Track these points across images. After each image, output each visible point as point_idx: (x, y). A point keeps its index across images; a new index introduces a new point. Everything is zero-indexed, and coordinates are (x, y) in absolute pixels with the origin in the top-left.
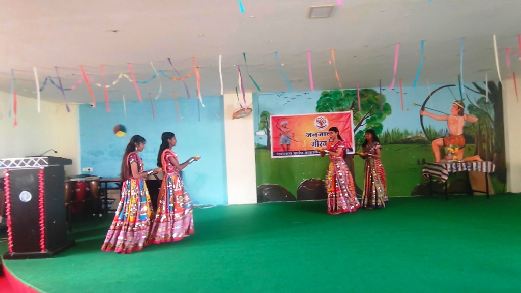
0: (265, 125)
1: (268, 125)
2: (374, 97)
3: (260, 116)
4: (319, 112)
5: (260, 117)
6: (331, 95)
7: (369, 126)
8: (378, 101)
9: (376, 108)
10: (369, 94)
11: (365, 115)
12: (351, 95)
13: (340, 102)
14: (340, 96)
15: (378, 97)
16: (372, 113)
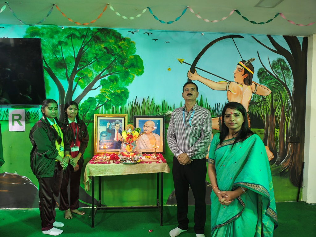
2: (116, 43)
6: (43, 34)
7: (105, 90)
8: (122, 50)
9: (119, 62)
10: (109, 36)
11: (100, 72)
12: (78, 37)
13: (57, 47)
14: (59, 37)
15: (123, 44)
16: (111, 70)
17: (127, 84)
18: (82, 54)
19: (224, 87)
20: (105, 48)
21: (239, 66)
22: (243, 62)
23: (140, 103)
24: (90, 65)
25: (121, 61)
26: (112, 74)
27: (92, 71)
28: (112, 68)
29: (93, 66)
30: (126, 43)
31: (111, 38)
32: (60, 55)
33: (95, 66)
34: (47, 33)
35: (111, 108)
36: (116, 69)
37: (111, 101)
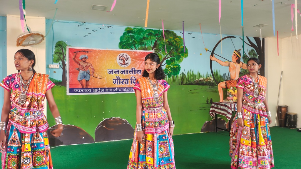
0: (60, 57)
1: (64, 57)
2: (174, 38)
3: (54, 45)
4: (122, 49)
5: (54, 47)
6: (134, 32)
7: (168, 66)
8: (177, 43)
9: (175, 50)
10: (170, 35)
11: (166, 56)
12: (154, 35)
13: (143, 40)
14: (143, 34)
15: (177, 39)
16: (171, 55)
17: (180, 62)
18: (156, 45)
19: (227, 64)
20: (168, 42)
21: (234, 53)
22: (236, 51)
23: (186, 73)
24: (160, 52)
25: (177, 49)
26: (172, 57)
27: (161, 55)
28: (172, 53)
29: (162, 52)
30: (179, 39)
31: (171, 36)
32: (144, 45)
33: (163, 52)
34: (137, 32)
35: (171, 76)
36: (174, 54)
37: (171, 72)
